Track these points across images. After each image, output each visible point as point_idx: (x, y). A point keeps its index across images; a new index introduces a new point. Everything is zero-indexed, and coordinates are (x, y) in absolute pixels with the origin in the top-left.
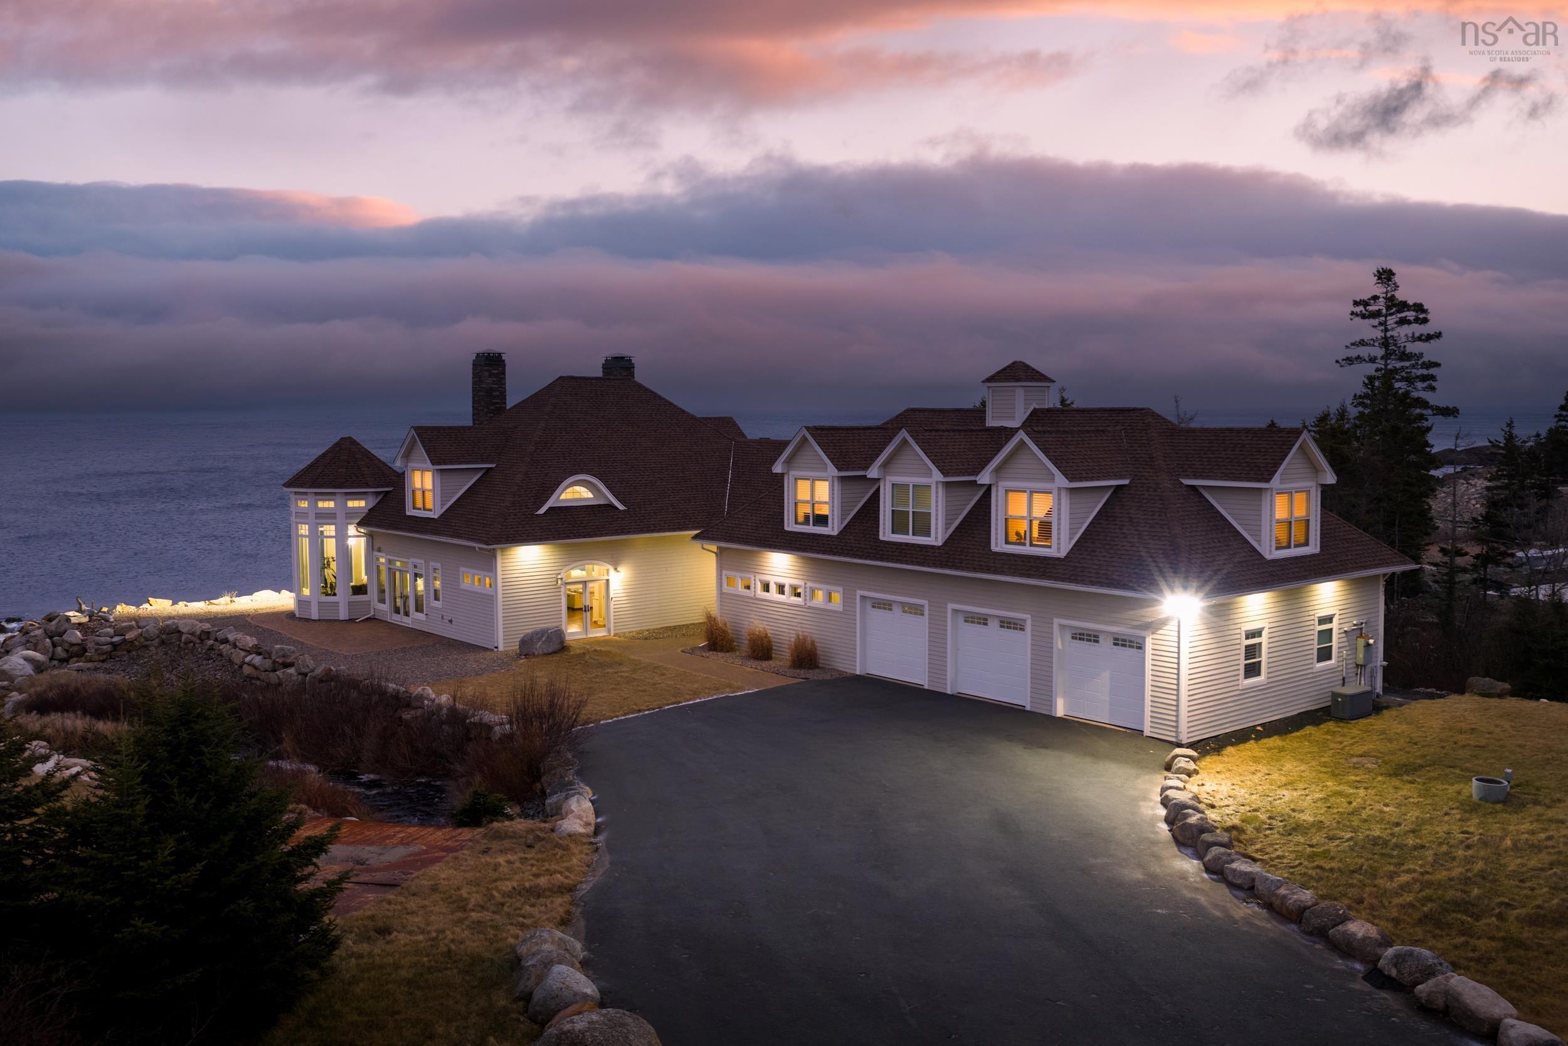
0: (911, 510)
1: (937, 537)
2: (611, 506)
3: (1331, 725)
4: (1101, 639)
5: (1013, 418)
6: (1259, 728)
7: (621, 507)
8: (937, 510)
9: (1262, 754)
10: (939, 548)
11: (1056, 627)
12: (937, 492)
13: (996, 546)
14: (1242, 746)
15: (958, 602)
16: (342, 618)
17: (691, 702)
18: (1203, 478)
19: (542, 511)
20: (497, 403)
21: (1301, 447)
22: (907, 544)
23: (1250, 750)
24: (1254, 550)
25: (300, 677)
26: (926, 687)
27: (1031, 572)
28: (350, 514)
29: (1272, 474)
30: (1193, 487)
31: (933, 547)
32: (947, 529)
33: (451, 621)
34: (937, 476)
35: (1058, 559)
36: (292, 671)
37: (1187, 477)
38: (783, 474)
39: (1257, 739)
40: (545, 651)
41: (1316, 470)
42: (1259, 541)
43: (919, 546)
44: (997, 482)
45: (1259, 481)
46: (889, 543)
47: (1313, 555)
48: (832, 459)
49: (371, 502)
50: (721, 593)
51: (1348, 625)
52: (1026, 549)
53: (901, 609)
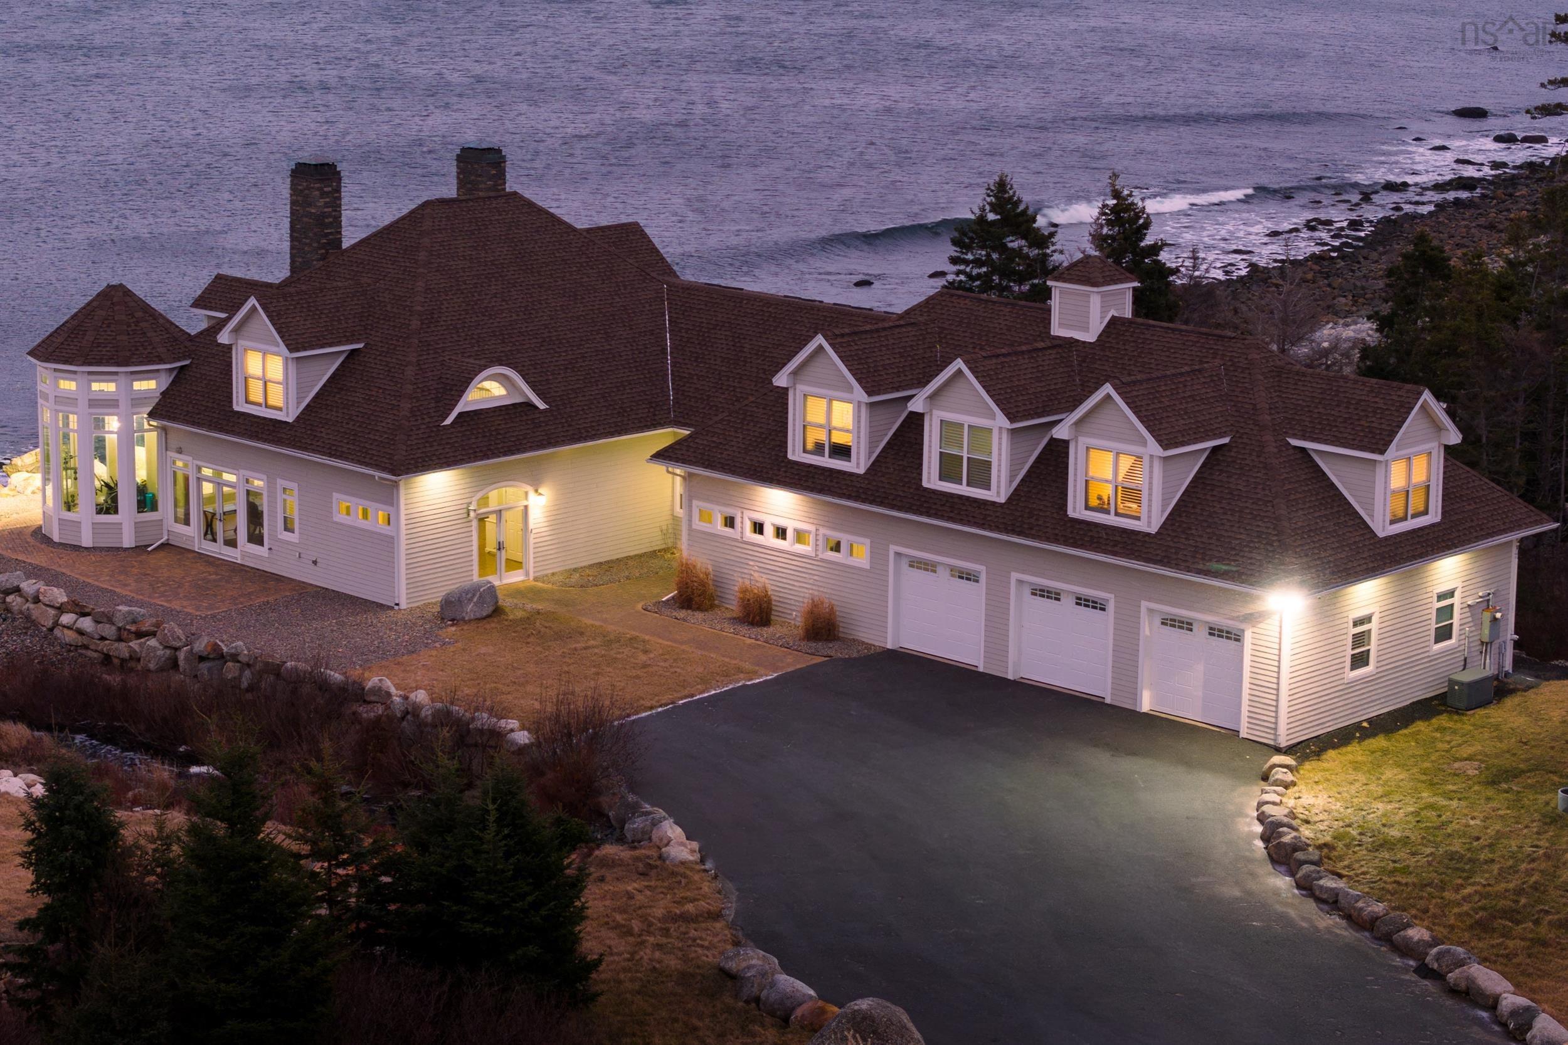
0: (965, 456)
1: (999, 491)
2: (529, 405)
3: (1443, 720)
4: (1194, 627)
5: (1086, 329)
6: (1365, 724)
7: (542, 405)
8: (1000, 460)
9: (1364, 759)
10: (1001, 505)
11: (1143, 610)
12: (1000, 439)
13: (1074, 511)
14: (1344, 750)
15: (1023, 572)
16: (126, 545)
17: (706, 695)
18: (1313, 440)
19: (448, 421)
20: (331, 233)
21: (1422, 406)
22: (960, 497)
23: (1352, 753)
24: (1368, 527)
25: (168, 652)
26: (981, 669)
27: (1116, 549)
28: (137, 400)
29: (1387, 444)
30: (1303, 450)
31: (993, 503)
32: (1011, 482)
33: (315, 562)
34: (1001, 421)
35: (1148, 534)
36: (153, 642)
37: (1295, 436)
38: (787, 389)
39: (1362, 739)
40: (478, 615)
41: (1439, 428)
42: (1372, 516)
43: (976, 500)
44: (1076, 437)
45: (1373, 452)
46: (934, 492)
47: (1433, 525)
48: (859, 380)
49: (163, 381)
50: (690, 530)
51: (1472, 598)
52: (1110, 518)
53: (949, 573)
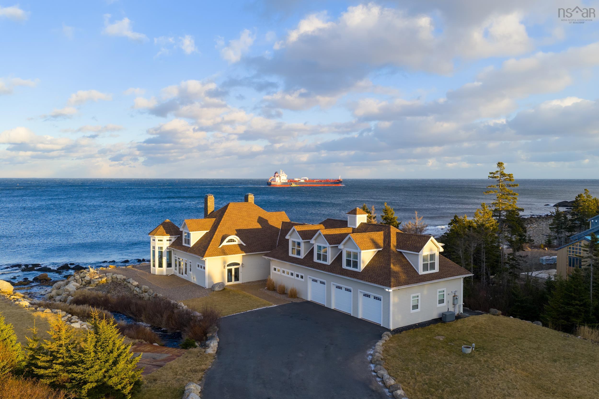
0: (322, 254)
1: (329, 262)
2: (241, 245)
3: (439, 324)
4: (371, 297)
5: (355, 225)
6: (417, 325)
7: (244, 245)
8: (329, 254)
10: (330, 266)
11: (359, 292)
12: (329, 249)
13: (343, 266)
15: (334, 282)
16: (164, 274)
17: (256, 309)
18: (403, 249)
19: (219, 248)
21: (431, 241)
22: (321, 264)
24: (416, 272)
25: (149, 296)
26: (326, 306)
27: (352, 276)
29: (421, 250)
30: (401, 252)
31: (328, 265)
32: (332, 260)
33: (194, 278)
34: (329, 245)
35: (359, 272)
36: (146, 294)
37: (399, 249)
38: (289, 239)
40: (219, 290)
41: (437, 247)
42: (417, 269)
43: (324, 265)
44: (344, 248)
45: (416, 252)
46: (316, 262)
47: (436, 273)
48: (301, 237)
49: (173, 240)
50: (272, 272)
51: (450, 292)
52: (351, 268)
53: (320, 282)
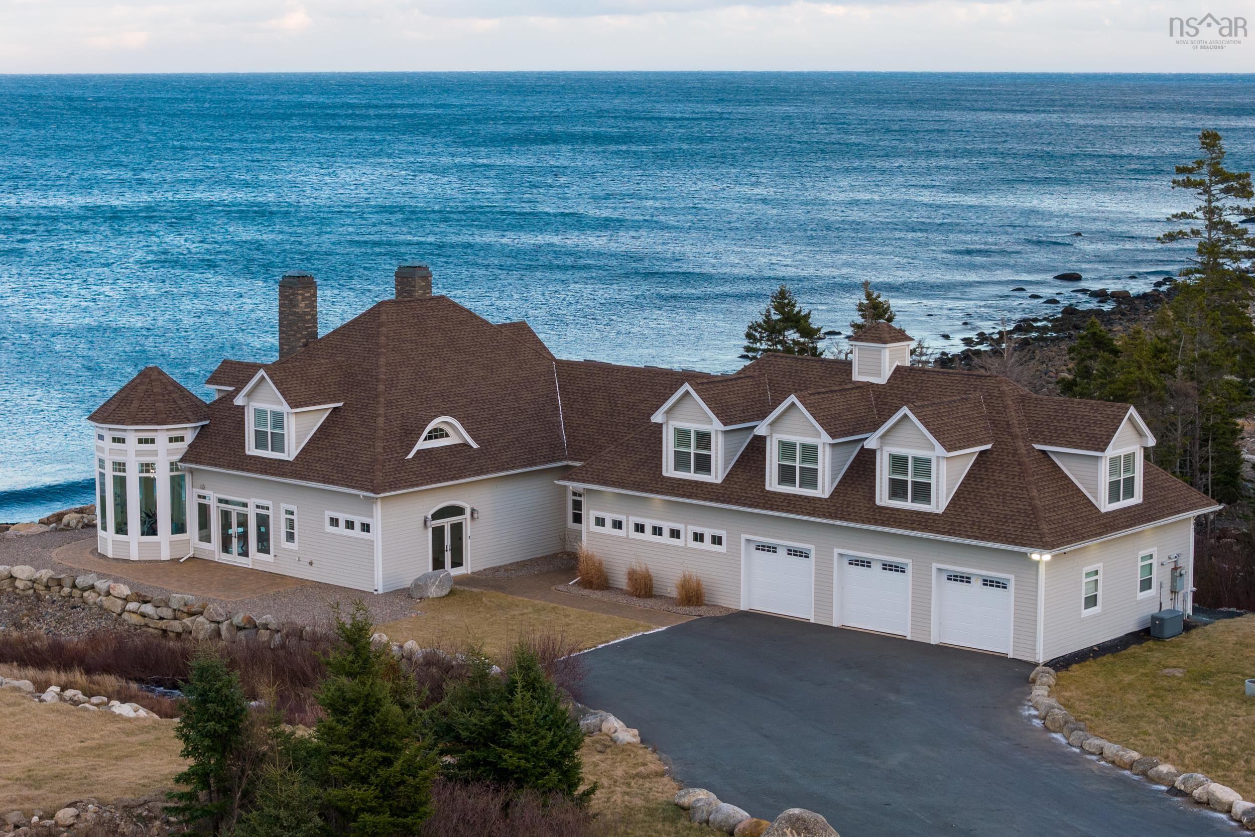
0: (798, 466)
1: (823, 490)
2: (466, 445)
3: (1150, 644)
4: (972, 580)
5: (879, 375)
6: (1096, 648)
7: (475, 446)
8: (824, 467)
9: (1099, 669)
10: (826, 500)
11: (934, 571)
12: (824, 452)
13: (881, 501)
14: (1083, 664)
15: (843, 548)
17: (617, 641)
18: (1052, 444)
19: (410, 456)
20: (310, 327)
21: (1129, 418)
22: (795, 496)
23: (1090, 666)
24: (1093, 505)
26: (812, 621)
27: (913, 525)
28: (171, 450)
29: (1107, 444)
30: (1044, 452)
31: (820, 499)
32: (832, 483)
33: (311, 563)
34: (826, 438)
35: (937, 514)
37: (1038, 442)
38: (661, 424)
39: (1094, 658)
40: (439, 595)
41: (1141, 434)
42: (1096, 498)
43: (806, 497)
44: (882, 447)
45: (1096, 450)
46: (775, 493)
47: (1137, 505)
48: (717, 415)
49: (190, 437)
50: (589, 532)
51: (1165, 559)
52: (908, 505)
53: (786, 552)
